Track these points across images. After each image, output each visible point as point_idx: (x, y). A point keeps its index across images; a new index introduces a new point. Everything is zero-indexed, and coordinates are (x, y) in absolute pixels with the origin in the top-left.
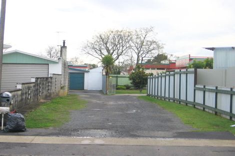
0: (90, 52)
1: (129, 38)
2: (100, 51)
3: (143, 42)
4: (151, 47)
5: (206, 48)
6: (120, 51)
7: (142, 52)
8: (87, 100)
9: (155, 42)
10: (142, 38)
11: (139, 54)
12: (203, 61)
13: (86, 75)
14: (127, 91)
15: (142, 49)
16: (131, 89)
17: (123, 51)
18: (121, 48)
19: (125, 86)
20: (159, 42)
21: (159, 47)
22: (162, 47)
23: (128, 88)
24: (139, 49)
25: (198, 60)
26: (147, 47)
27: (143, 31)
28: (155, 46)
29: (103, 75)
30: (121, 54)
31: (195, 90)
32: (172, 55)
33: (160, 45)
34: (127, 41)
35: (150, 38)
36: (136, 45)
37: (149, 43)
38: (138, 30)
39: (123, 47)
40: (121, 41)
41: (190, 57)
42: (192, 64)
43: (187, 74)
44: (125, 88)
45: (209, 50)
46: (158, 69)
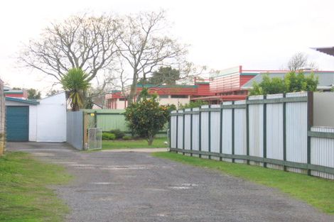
0: (35, 64)
1: (116, 33)
2: (58, 60)
3: (146, 41)
4: (163, 52)
5: (318, 50)
6: (99, 60)
7: (143, 62)
8: (55, 162)
9: (170, 41)
10: (144, 34)
11: (136, 65)
12: (281, 78)
13: (32, 110)
14: (117, 143)
15: (143, 56)
16: (126, 139)
17: (104, 61)
18: (101, 54)
19: (112, 132)
20: (179, 42)
21: (177, 52)
22: (185, 52)
23: (119, 136)
24: (137, 56)
25: (274, 76)
26: (154, 51)
27: (145, 19)
28: (170, 49)
29: (67, 110)
30: (100, 67)
31: (309, 138)
32: (205, 68)
33: (181, 48)
34: (111, 39)
35: (159, 33)
36: (131, 47)
37: (158, 44)
38: (134, 17)
39: (105, 51)
40: (99, 40)
41: (241, 70)
42: (260, 86)
43: (285, 104)
44: (113, 136)
45: (322, 53)
46: (173, 96)
